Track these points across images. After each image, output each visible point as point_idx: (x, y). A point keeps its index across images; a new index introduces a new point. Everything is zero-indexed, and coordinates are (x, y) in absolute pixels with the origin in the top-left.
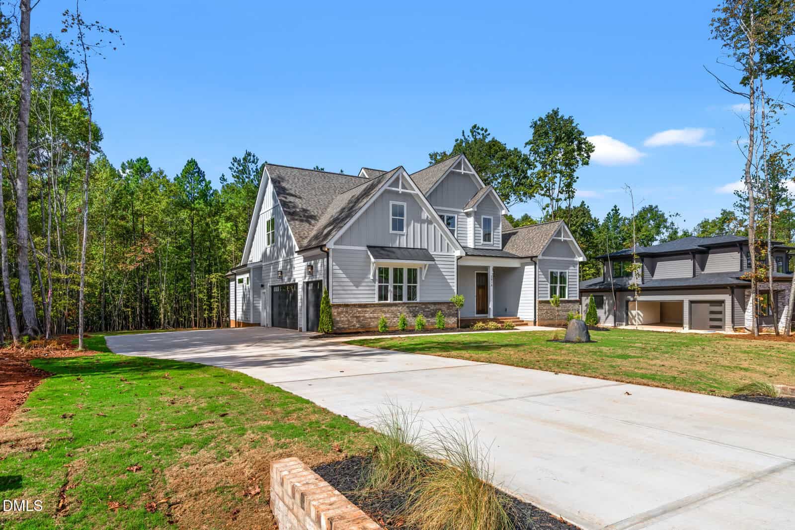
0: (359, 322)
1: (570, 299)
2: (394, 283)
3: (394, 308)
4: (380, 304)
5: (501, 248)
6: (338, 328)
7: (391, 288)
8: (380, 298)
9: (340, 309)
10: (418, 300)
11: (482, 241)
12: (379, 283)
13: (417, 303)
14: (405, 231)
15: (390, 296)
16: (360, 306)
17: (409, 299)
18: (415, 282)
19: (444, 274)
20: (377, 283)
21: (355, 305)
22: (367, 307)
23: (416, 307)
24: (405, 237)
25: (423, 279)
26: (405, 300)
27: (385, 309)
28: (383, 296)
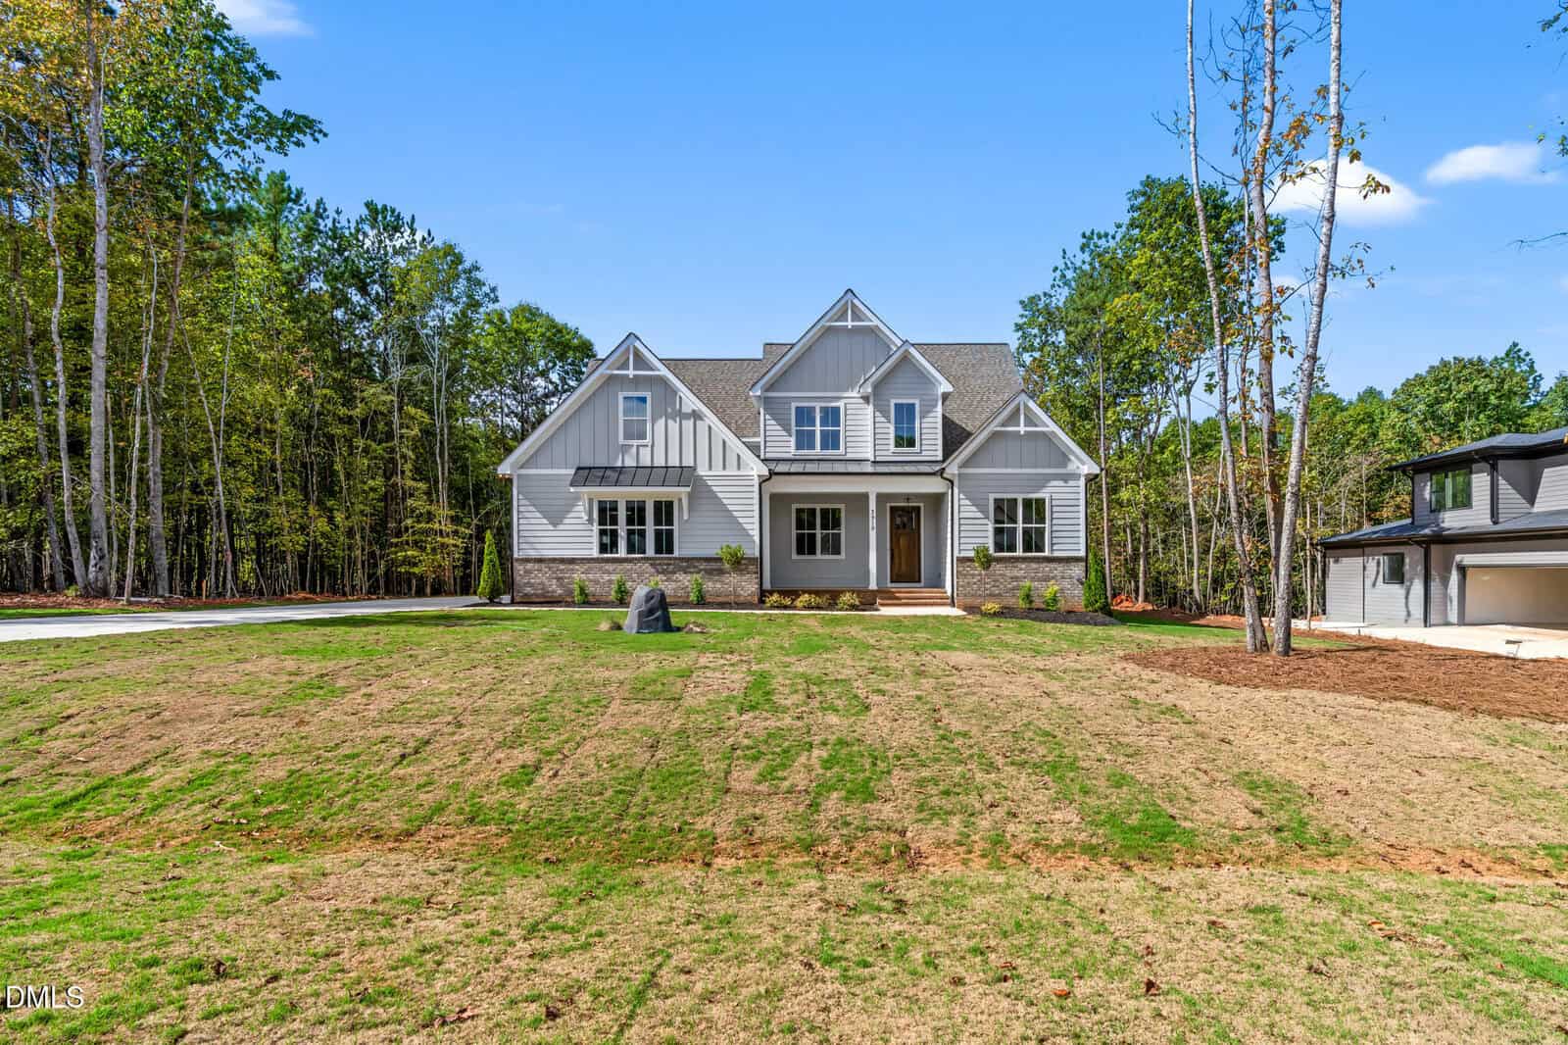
0: (561, 585)
1: (1056, 554)
2: (628, 524)
3: (628, 566)
4: (602, 559)
5: (940, 458)
6: (526, 595)
7: (622, 533)
8: (603, 548)
9: (529, 566)
10: (676, 554)
11: (892, 448)
12: (600, 524)
13: (676, 559)
14: (648, 440)
15: (622, 544)
16: (562, 561)
17: (658, 550)
18: (670, 522)
19: (730, 508)
20: (596, 524)
21: (554, 560)
22: (578, 564)
23: (670, 564)
24: (649, 449)
25: (686, 517)
26: (650, 551)
27: (610, 567)
28: (608, 544)
